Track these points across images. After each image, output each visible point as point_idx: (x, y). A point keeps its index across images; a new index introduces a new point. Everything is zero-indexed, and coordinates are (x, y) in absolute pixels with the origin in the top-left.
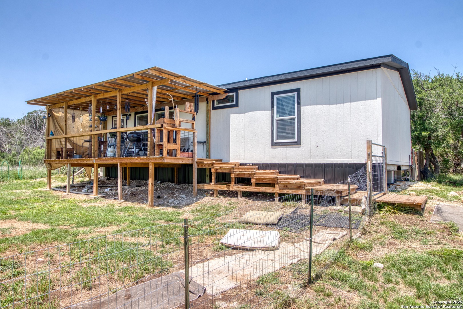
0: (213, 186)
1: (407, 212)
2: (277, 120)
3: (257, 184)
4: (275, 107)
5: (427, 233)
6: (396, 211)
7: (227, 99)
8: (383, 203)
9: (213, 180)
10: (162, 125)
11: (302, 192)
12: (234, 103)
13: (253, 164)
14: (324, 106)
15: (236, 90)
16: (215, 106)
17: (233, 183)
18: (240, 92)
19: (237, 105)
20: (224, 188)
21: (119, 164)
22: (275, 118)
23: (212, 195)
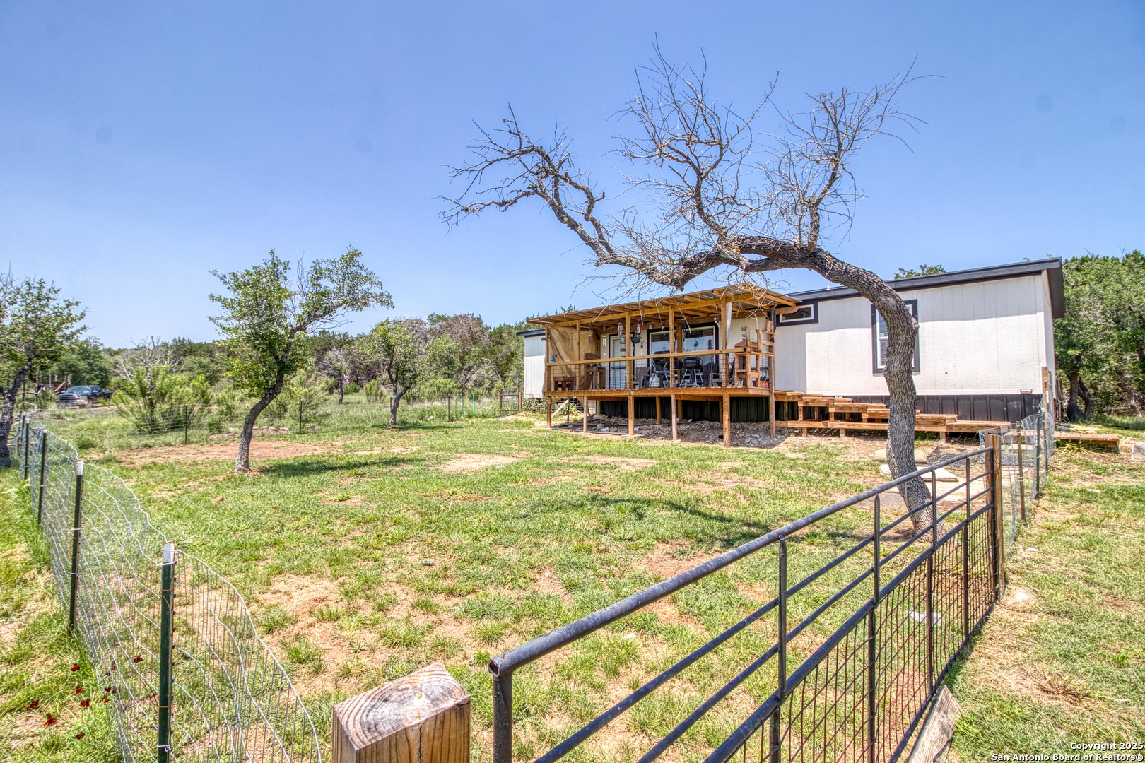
0: (801, 423)
1: (1096, 450)
2: (881, 340)
3: (870, 420)
4: (878, 324)
5: (1135, 469)
6: (1082, 449)
7: (800, 313)
8: (1062, 440)
9: (801, 415)
10: (745, 350)
11: (942, 429)
12: (812, 318)
13: (844, 397)
14: (955, 322)
15: (815, 301)
16: (781, 321)
17: (832, 418)
18: (820, 304)
19: (816, 321)
20: (819, 425)
21: (673, 396)
22: (878, 337)
23: (799, 434)
